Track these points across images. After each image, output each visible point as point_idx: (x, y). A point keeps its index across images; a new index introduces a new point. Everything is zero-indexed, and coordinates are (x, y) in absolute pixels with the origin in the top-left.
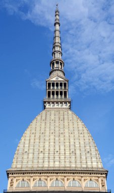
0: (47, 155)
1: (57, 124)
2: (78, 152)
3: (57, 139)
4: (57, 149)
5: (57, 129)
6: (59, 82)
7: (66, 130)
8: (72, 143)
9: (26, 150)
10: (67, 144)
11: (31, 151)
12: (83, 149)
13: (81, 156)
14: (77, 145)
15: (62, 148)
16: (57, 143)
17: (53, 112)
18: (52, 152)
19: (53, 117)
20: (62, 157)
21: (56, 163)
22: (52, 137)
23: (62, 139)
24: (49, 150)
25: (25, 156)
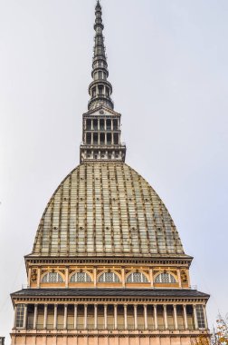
0: (90, 234)
1: (106, 186)
2: (143, 229)
3: (106, 208)
4: (108, 224)
5: (106, 193)
6: (105, 119)
7: (122, 195)
8: (132, 215)
9: (56, 224)
10: (124, 216)
11: (64, 227)
12: (151, 225)
13: (148, 235)
14: (141, 218)
15: (116, 222)
16: (107, 214)
17: (97, 167)
18: (99, 229)
19: (97, 174)
20: (117, 237)
21: (107, 246)
22: (99, 206)
23: (115, 208)
24: (95, 225)
25: (55, 235)
